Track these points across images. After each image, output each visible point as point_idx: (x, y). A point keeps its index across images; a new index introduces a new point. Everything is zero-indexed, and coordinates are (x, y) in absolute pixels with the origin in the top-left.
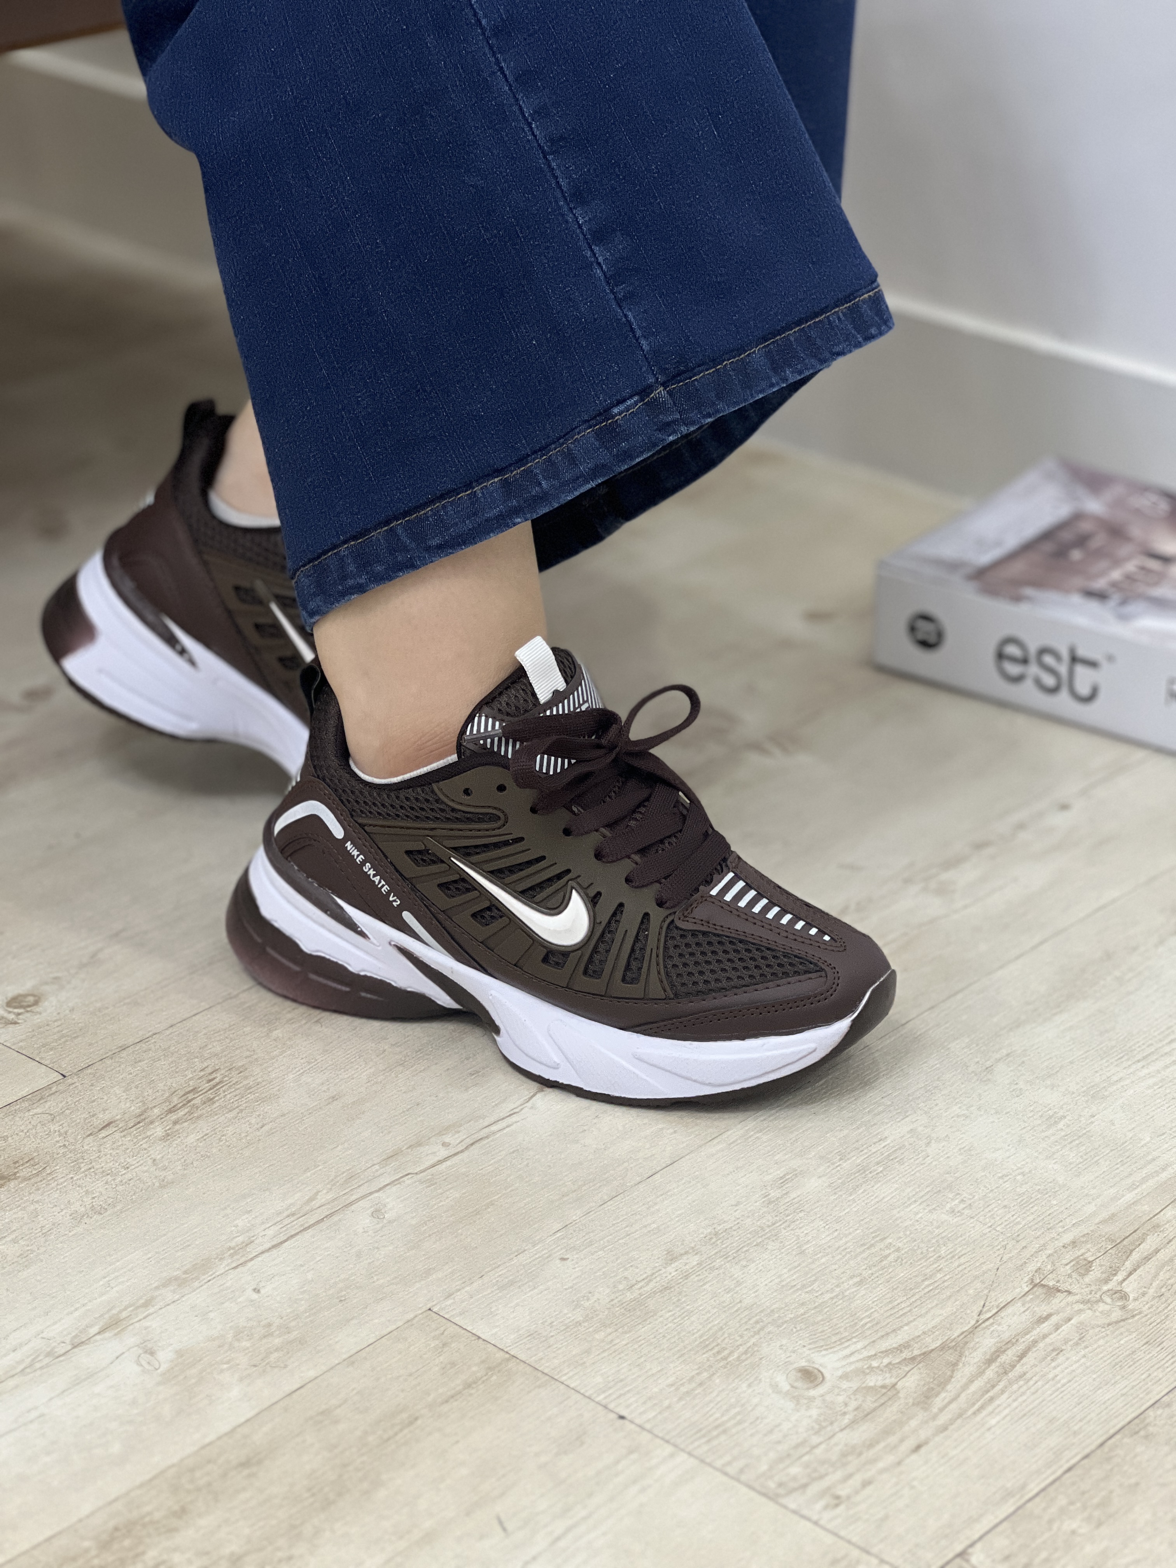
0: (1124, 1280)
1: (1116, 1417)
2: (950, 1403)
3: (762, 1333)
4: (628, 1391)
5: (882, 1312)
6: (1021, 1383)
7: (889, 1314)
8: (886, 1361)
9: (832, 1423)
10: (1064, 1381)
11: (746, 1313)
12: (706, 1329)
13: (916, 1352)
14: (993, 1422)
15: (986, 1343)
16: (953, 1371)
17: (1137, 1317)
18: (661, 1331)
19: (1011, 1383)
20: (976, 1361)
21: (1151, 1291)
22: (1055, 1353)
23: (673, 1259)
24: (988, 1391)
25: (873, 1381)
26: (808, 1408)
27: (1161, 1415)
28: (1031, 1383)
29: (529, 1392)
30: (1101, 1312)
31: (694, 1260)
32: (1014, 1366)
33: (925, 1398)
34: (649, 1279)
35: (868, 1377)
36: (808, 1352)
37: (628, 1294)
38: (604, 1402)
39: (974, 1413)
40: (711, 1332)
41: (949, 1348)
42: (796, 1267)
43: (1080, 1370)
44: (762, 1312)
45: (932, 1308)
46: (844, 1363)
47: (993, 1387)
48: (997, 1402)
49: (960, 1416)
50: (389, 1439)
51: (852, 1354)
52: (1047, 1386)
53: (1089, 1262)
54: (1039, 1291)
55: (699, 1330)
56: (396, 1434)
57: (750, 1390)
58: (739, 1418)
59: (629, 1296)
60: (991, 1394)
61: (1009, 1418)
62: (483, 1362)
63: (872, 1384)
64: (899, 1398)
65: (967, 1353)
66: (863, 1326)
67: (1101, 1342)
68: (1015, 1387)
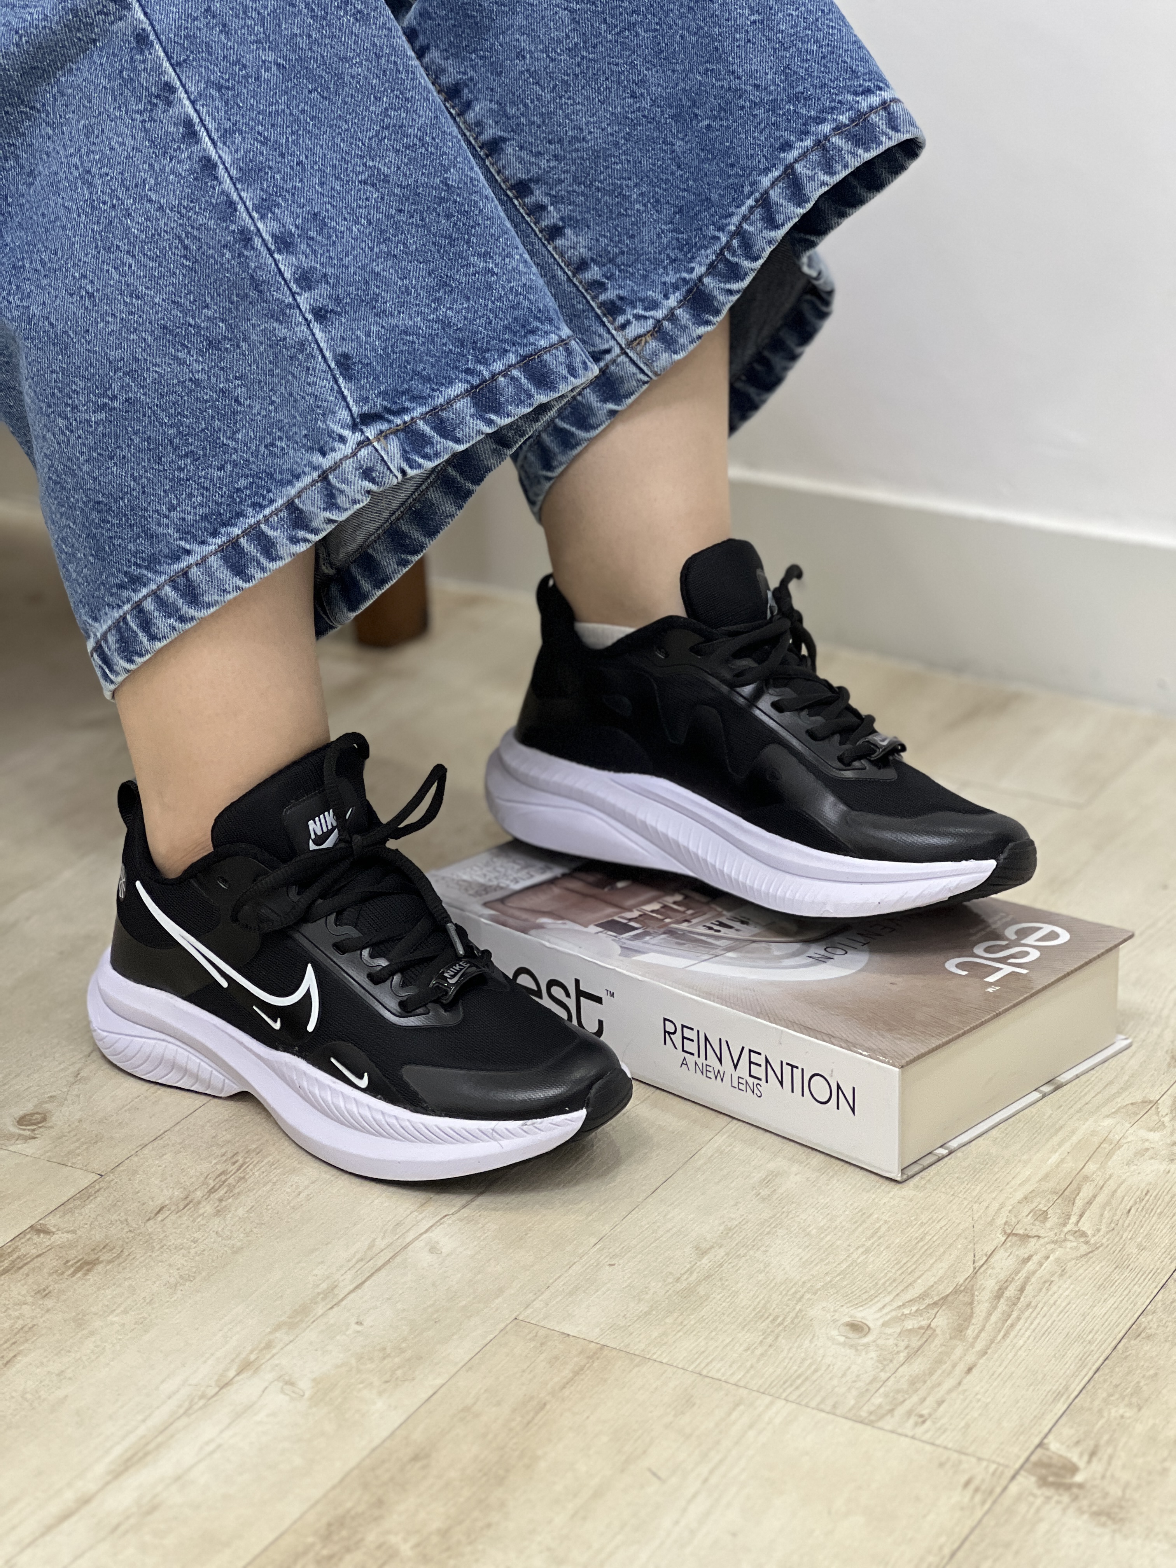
0: (1078, 1222)
1: (1118, 1326)
2: (980, 1332)
3: (804, 1301)
4: (713, 1360)
5: (893, 1271)
6: (1030, 1310)
7: (900, 1272)
8: (914, 1309)
9: (891, 1361)
10: (1064, 1304)
11: (783, 1287)
12: (755, 1303)
13: (936, 1299)
14: (1021, 1342)
15: (989, 1284)
16: (972, 1309)
17: (1101, 1249)
18: (719, 1310)
19: (1022, 1311)
20: (987, 1298)
21: (1104, 1228)
22: (1047, 1285)
23: (704, 1253)
24: (1007, 1320)
25: (910, 1324)
26: (867, 1353)
27: (1152, 1320)
28: (1038, 1309)
29: (630, 1371)
30: (1071, 1248)
31: (722, 1252)
32: (1019, 1299)
33: (959, 1331)
34: (690, 1271)
35: (905, 1323)
36: (847, 1310)
37: (678, 1285)
38: (697, 1370)
39: (1003, 1338)
40: (761, 1305)
41: (962, 1291)
42: (807, 1247)
43: (1073, 1294)
44: (795, 1284)
45: (934, 1263)
46: (880, 1314)
47: (1010, 1316)
48: (1018, 1327)
49: (992, 1342)
50: (529, 1423)
51: (884, 1307)
52: (1052, 1310)
53: (1044, 1211)
54: (1014, 1239)
55: (750, 1306)
56: (533, 1418)
57: (813, 1345)
58: (814, 1367)
59: (678, 1287)
60: (1009, 1322)
61: (1032, 1338)
62: (581, 1353)
63: (910, 1327)
64: (937, 1335)
65: (976, 1293)
66: (884, 1283)
67: (1081, 1271)
68: (1027, 1314)
